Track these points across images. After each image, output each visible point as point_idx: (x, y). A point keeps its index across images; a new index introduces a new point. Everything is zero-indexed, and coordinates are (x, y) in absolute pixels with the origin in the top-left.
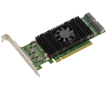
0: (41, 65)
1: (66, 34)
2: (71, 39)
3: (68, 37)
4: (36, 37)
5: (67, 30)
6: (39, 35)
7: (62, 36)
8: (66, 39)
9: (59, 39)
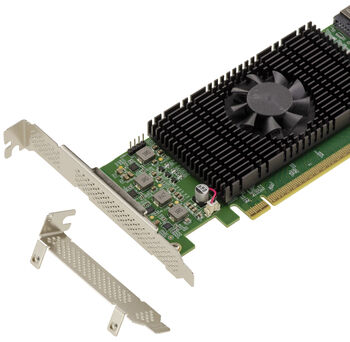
0: (191, 237)
1: (274, 99)
2: (298, 117)
3: (283, 110)
4: (150, 123)
5: (273, 80)
6: (161, 111)
7: (258, 110)
8: (280, 119)
9: (251, 122)
